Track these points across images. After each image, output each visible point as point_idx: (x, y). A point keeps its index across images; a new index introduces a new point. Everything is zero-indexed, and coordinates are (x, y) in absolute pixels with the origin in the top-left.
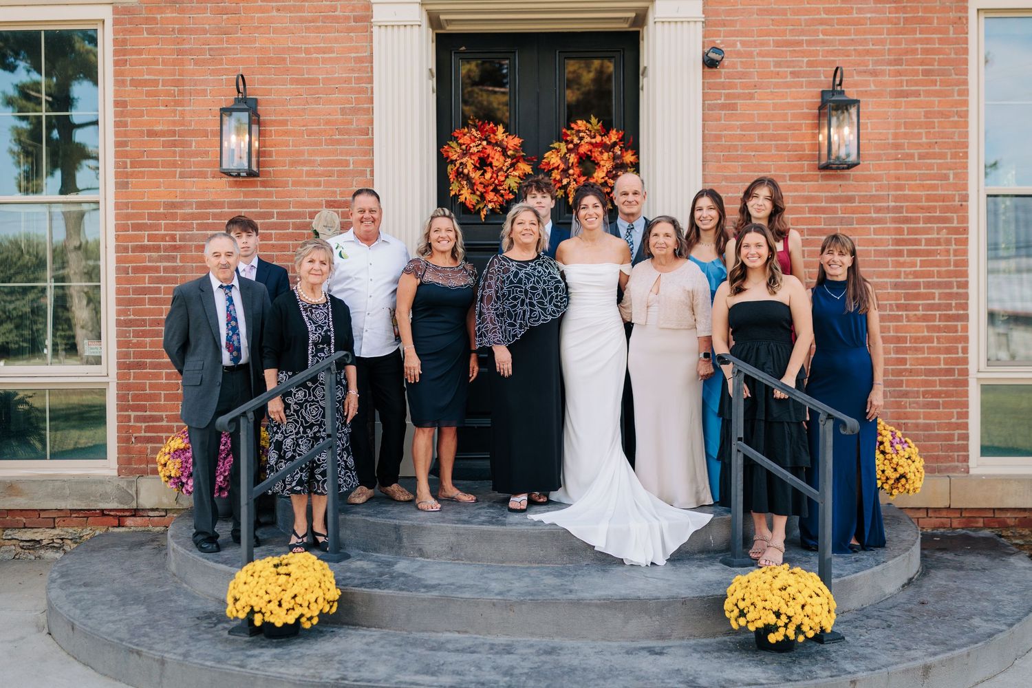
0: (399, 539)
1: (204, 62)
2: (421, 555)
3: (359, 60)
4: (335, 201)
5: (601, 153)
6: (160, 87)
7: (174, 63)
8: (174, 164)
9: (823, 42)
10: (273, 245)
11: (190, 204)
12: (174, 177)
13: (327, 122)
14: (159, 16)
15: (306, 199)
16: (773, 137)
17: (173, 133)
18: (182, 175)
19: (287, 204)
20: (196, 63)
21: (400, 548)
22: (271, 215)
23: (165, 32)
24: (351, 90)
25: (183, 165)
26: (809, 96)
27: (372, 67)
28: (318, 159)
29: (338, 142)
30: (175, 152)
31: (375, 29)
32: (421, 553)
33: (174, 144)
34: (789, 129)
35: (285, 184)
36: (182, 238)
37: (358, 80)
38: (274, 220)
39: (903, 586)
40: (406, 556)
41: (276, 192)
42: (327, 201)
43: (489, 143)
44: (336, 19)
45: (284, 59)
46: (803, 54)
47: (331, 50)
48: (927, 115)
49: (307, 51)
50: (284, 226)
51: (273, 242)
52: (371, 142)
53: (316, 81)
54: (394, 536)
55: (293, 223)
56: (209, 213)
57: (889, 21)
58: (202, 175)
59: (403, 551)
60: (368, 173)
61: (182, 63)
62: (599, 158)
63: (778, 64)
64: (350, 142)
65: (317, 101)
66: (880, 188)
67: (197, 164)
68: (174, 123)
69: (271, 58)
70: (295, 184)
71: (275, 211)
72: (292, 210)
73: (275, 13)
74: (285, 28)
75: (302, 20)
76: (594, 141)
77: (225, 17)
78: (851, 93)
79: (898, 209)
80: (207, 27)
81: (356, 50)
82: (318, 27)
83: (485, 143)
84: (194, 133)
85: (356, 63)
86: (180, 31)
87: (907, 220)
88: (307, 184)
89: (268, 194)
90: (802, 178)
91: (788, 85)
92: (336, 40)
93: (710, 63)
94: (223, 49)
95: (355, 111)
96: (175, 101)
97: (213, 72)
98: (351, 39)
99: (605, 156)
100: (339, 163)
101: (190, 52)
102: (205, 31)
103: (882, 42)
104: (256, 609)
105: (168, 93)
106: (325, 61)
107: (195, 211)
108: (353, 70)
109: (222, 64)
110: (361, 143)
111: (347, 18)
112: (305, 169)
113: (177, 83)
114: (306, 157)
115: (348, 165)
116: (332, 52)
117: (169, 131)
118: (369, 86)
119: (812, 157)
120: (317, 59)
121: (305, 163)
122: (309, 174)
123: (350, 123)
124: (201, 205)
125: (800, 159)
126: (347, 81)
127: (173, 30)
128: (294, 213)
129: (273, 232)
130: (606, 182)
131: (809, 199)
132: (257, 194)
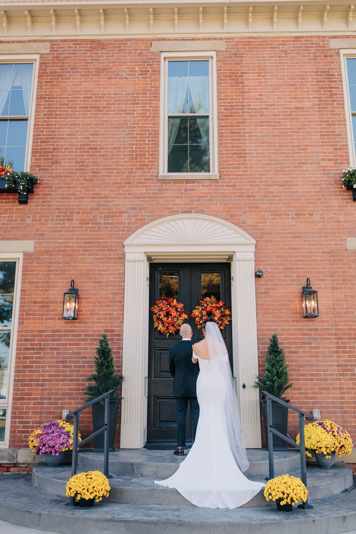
0: (133, 470)
1: (58, 275)
2: (142, 476)
3: (119, 274)
4: (107, 330)
5: (216, 310)
6: (40, 284)
7: (46, 275)
8: (43, 315)
9: (302, 268)
10: (81, 348)
11: (48, 331)
12: (43, 320)
13: (106, 298)
14: (41, 257)
15: (96, 329)
16: (284, 305)
17: (44, 302)
18: (46, 319)
19: (88, 331)
20: (55, 275)
21: (133, 473)
22: (81, 335)
23: (43, 263)
24: (116, 286)
25: (46, 315)
26: (297, 288)
27: (124, 277)
28: (102, 312)
29: (110, 306)
30: (43, 310)
31: (126, 263)
32: (142, 475)
33: (44, 307)
34: (290, 302)
35: (88, 323)
36: (44, 345)
37: (119, 282)
38: (82, 337)
39: (343, 492)
40: (136, 477)
41: (84, 326)
42: (104, 330)
43: (170, 306)
44: (111, 258)
45: (90, 274)
46: (295, 273)
47: (108, 270)
48: (345, 296)
49: (99, 271)
50: (86, 340)
51: (81, 346)
52: (123, 306)
53: (102, 282)
54: (131, 468)
55: (90, 339)
56: (56, 335)
57: (327, 260)
58: (54, 319)
59: (135, 475)
60: (122, 318)
61: (49, 275)
62: (215, 312)
63: (285, 277)
64: (114, 306)
65: (102, 290)
66: (329, 325)
67: (52, 315)
68: (44, 298)
69: (85, 273)
70: (92, 322)
71: (83, 333)
72: (90, 333)
73: (87, 256)
74: (91, 262)
75: (98, 259)
76: (213, 305)
77: (67, 257)
78: (314, 288)
79: (336, 334)
80: (60, 261)
81: (118, 270)
82: (104, 261)
83: (168, 306)
84: (52, 302)
85: (118, 275)
86: (49, 263)
87: (340, 339)
88: (96, 323)
89: (81, 327)
90: (297, 321)
91: (289, 285)
92: (111, 266)
93: (258, 276)
94: (66, 269)
95: (117, 294)
96: (45, 290)
97: (61, 279)
98: (116, 266)
99: (217, 311)
100: (110, 314)
101: (53, 271)
102: (59, 263)
103: (325, 268)
104: (78, 492)
105: (43, 287)
106: (106, 274)
107: (50, 333)
108: (117, 278)
109: (65, 275)
110: (119, 306)
111: (115, 258)
112: (96, 316)
113: (47, 283)
114: (97, 312)
115: (113, 315)
116: (109, 271)
117: (42, 301)
118: (123, 284)
119: (300, 313)
120: (103, 273)
121: (96, 314)
122: (97, 319)
123: (115, 298)
124: (53, 331)
125: (296, 314)
126: (115, 282)
127: (47, 262)
128: (91, 334)
129: (82, 342)
131: (300, 330)
132: (76, 327)
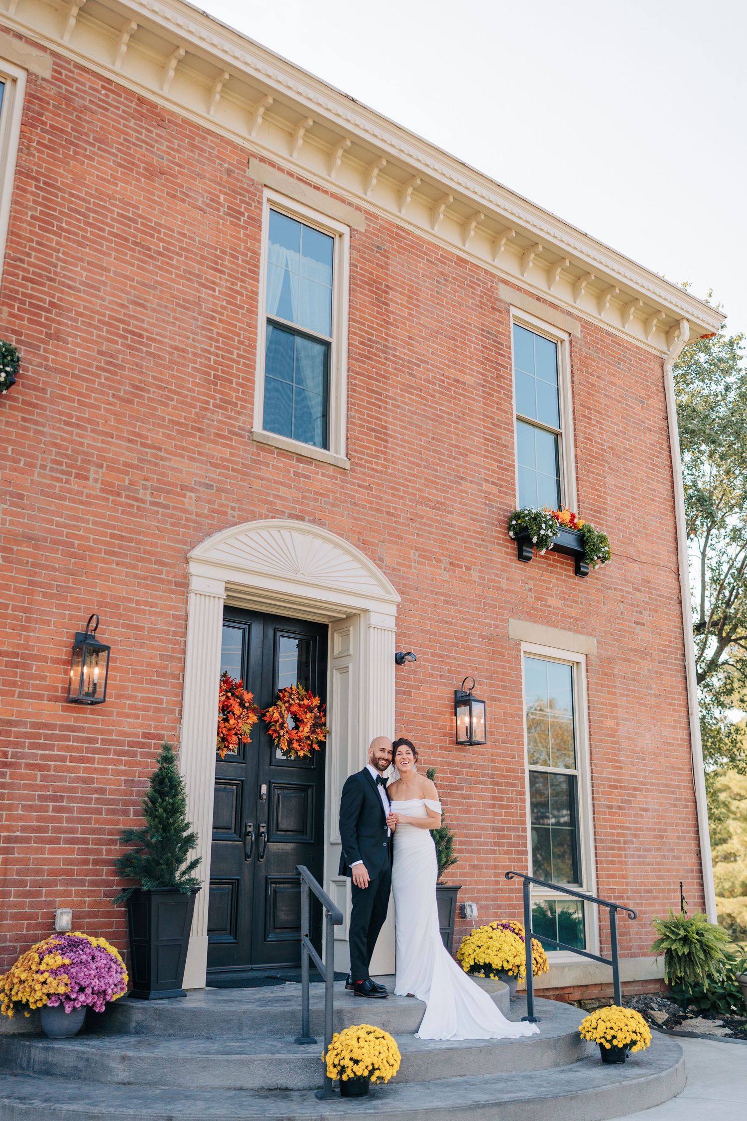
1: (52, 596)
3: (176, 617)
4: (150, 734)
5: (306, 713)
6: (10, 611)
7: (25, 592)
8: (14, 684)
9: (455, 658)
10: (95, 769)
11: (24, 724)
12: (13, 696)
13: (149, 665)
14: (15, 548)
15: (126, 729)
16: (431, 718)
17: (16, 655)
18: (21, 695)
19: (110, 732)
20: (45, 595)
22: (95, 741)
23: (20, 562)
24: (169, 641)
25: (22, 686)
26: (446, 693)
27: (186, 625)
28: (140, 695)
29: (156, 683)
30: (16, 673)
31: (192, 597)
33: (16, 665)
34: (439, 714)
35: (110, 714)
36: (14, 755)
37: (175, 633)
38: (98, 745)
41: (103, 720)
42: (143, 733)
43: (233, 695)
44: (161, 581)
45: (119, 606)
46: (446, 664)
47: (156, 605)
48: (505, 714)
49: (138, 602)
50: (106, 752)
51: (95, 766)
52: (182, 687)
53: (142, 629)
55: (115, 750)
56: (41, 734)
57: (486, 651)
58: (39, 697)
60: (177, 712)
61: (32, 593)
62: (303, 717)
63: (433, 669)
64: (164, 684)
65: (142, 645)
66: (484, 760)
67: (35, 687)
68: (19, 646)
69: (109, 603)
70: (119, 714)
71: (100, 737)
72: (114, 737)
73: (114, 566)
74: (122, 580)
75: (136, 576)
76: (302, 703)
77: (73, 560)
79: (492, 776)
80: (57, 566)
81: (174, 608)
82: (147, 585)
83: (229, 694)
84: (36, 658)
85: (174, 619)
86: (34, 565)
87: (497, 784)
88: (128, 716)
89: (96, 722)
90: (446, 749)
91: (438, 684)
92: (161, 598)
94: (69, 587)
95: (171, 658)
96: (22, 626)
97: (58, 606)
98: (172, 599)
99: (309, 715)
100: (155, 701)
101: (40, 585)
102: (54, 569)
103: (482, 663)
105: (16, 618)
106: (151, 613)
107: (29, 730)
108: (171, 625)
109: (66, 600)
110: (173, 686)
111: (170, 582)
112: (128, 702)
113: (26, 610)
114: (130, 692)
115: (162, 703)
116: (157, 607)
117: (13, 652)
118: (182, 639)
119: (451, 735)
120: (145, 610)
121: (129, 697)
122: (131, 707)
123: (166, 668)
124: (34, 725)
125: (445, 736)
126: (167, 632)
127: (27, 562)
128: (116, 740)
129: (96, 756)
130: (309, 737)
131: (450, 764)
132: (86, 720)
